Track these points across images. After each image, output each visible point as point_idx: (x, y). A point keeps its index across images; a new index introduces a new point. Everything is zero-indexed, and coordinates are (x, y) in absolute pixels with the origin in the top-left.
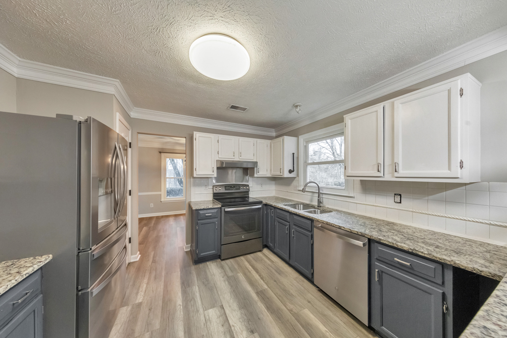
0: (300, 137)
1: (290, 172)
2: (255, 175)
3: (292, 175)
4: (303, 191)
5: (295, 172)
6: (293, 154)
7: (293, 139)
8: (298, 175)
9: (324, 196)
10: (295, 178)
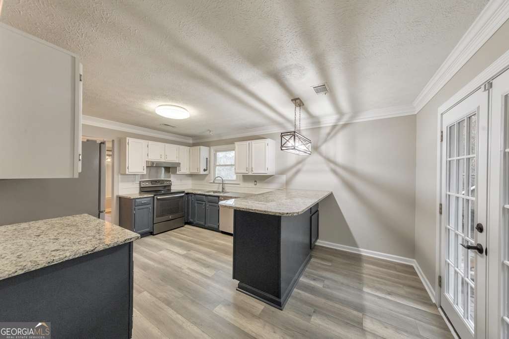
0: (211, 147)
1: (205, 170)
2: (178, 173)
3: (206, 173)
4: (214, 183)
5: (208, 170)
6: (207, 159)
7: (207, 148)
8: (209, 173)
9: (226, 185)
10: (207, 174)
